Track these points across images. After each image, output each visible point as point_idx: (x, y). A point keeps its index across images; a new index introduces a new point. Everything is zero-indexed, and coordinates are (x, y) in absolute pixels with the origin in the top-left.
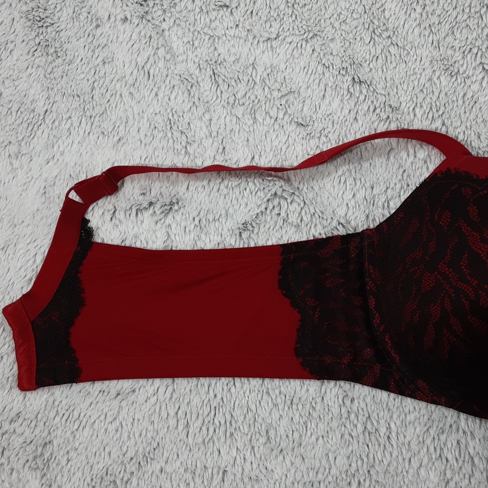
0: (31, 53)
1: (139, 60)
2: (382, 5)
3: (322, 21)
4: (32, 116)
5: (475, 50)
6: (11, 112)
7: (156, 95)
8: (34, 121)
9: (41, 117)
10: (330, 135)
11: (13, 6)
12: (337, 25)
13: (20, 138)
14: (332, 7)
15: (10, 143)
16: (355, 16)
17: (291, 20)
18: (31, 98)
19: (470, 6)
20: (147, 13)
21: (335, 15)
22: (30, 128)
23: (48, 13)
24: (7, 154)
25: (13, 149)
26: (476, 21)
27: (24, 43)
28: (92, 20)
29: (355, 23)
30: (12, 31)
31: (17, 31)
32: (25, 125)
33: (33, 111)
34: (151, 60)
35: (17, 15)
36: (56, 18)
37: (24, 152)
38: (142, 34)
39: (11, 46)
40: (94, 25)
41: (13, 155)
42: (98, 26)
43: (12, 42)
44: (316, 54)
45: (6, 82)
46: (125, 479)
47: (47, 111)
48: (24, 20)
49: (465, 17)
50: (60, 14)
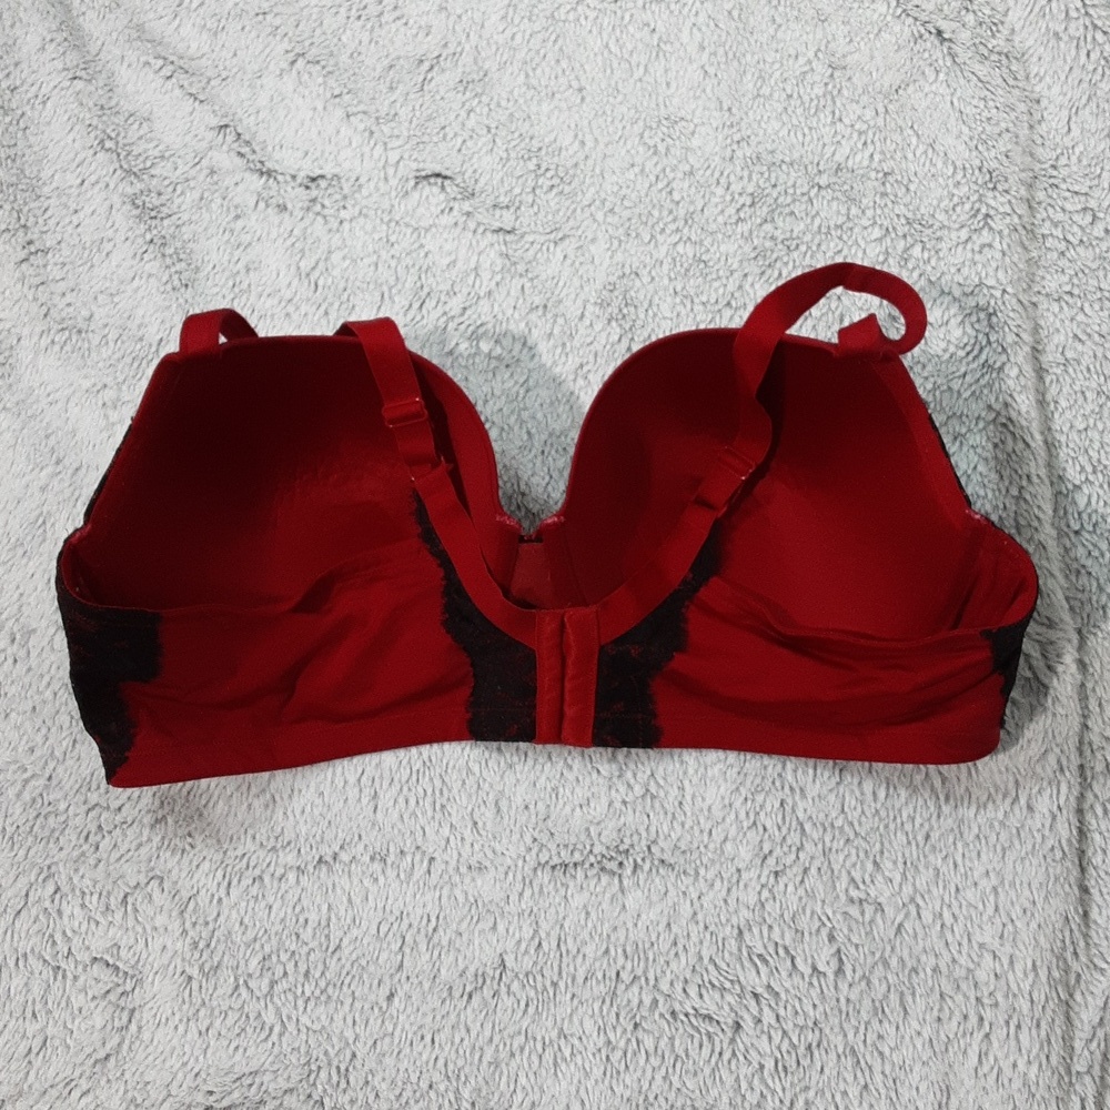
0: (138, 256)
1: (302, 264)
2: (667, 185)
3: (579, 210)
4: (139, 346)
5: (803, 248)
6: (107, 343)
7: (326, 313)
8: (142, 354)
9: (154, 349)
10: (590, 376)
11: (112, 186)
12: (600, 216)
13: (120, 380)
14: (592, 190)
15: (105, 386)
16: (626, 203)
17: (531, 212)
18: (137, 322)
19: (794, 186)
20: (314, 200)
21: (597, 203)
22: (136, 365)
23: (164, 198)
24: (100, 403)
25: (109, 395)
26: (804, 206)
27: (128, 243)
28: (228, 209)
29: (626, 214)
30: (110, 224)
31: (117, 225)
32: (128, 360)
33: (141, 339)
34: (321, 265)
35: (116, 200)
36: (175, 206)
37: (126, 399)
38: (309, 231)
39: (107, 246)
40: (232, 215)
41: (109, 403)
42: (237, 217)
43: (110, 240)
44: (569, 262)
45: (100, 298)
46: (277, 874)
47: (161, 340)
48: (128, 206)
49: (789, 200)
50: (180, 200)
